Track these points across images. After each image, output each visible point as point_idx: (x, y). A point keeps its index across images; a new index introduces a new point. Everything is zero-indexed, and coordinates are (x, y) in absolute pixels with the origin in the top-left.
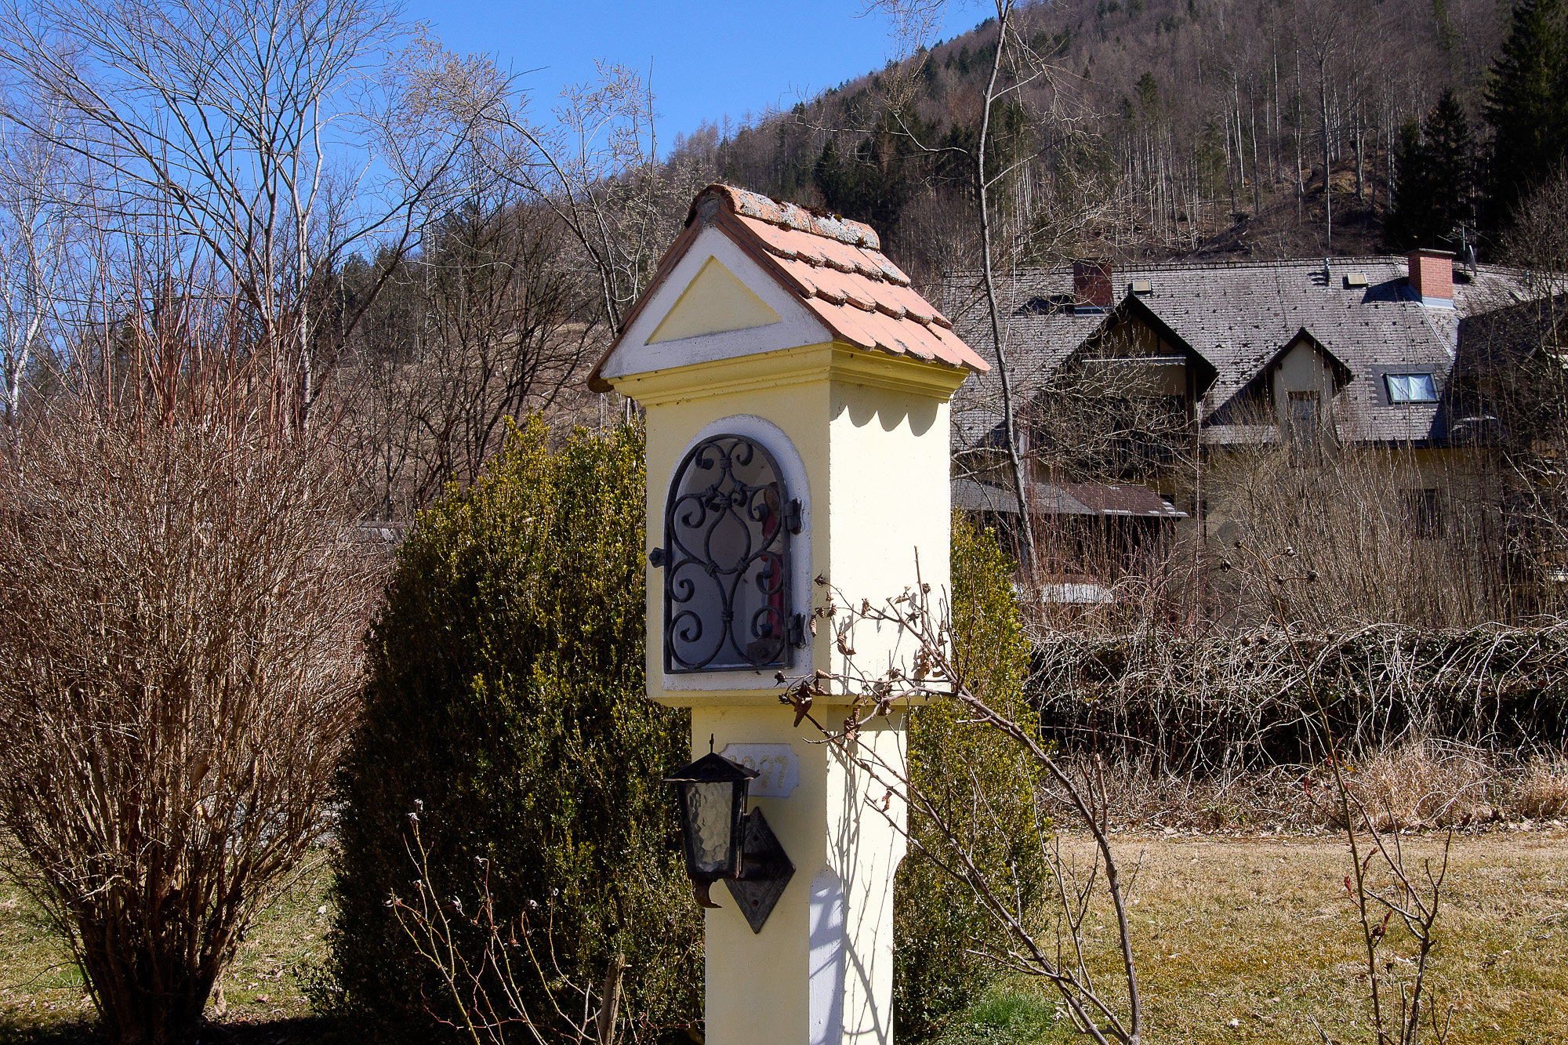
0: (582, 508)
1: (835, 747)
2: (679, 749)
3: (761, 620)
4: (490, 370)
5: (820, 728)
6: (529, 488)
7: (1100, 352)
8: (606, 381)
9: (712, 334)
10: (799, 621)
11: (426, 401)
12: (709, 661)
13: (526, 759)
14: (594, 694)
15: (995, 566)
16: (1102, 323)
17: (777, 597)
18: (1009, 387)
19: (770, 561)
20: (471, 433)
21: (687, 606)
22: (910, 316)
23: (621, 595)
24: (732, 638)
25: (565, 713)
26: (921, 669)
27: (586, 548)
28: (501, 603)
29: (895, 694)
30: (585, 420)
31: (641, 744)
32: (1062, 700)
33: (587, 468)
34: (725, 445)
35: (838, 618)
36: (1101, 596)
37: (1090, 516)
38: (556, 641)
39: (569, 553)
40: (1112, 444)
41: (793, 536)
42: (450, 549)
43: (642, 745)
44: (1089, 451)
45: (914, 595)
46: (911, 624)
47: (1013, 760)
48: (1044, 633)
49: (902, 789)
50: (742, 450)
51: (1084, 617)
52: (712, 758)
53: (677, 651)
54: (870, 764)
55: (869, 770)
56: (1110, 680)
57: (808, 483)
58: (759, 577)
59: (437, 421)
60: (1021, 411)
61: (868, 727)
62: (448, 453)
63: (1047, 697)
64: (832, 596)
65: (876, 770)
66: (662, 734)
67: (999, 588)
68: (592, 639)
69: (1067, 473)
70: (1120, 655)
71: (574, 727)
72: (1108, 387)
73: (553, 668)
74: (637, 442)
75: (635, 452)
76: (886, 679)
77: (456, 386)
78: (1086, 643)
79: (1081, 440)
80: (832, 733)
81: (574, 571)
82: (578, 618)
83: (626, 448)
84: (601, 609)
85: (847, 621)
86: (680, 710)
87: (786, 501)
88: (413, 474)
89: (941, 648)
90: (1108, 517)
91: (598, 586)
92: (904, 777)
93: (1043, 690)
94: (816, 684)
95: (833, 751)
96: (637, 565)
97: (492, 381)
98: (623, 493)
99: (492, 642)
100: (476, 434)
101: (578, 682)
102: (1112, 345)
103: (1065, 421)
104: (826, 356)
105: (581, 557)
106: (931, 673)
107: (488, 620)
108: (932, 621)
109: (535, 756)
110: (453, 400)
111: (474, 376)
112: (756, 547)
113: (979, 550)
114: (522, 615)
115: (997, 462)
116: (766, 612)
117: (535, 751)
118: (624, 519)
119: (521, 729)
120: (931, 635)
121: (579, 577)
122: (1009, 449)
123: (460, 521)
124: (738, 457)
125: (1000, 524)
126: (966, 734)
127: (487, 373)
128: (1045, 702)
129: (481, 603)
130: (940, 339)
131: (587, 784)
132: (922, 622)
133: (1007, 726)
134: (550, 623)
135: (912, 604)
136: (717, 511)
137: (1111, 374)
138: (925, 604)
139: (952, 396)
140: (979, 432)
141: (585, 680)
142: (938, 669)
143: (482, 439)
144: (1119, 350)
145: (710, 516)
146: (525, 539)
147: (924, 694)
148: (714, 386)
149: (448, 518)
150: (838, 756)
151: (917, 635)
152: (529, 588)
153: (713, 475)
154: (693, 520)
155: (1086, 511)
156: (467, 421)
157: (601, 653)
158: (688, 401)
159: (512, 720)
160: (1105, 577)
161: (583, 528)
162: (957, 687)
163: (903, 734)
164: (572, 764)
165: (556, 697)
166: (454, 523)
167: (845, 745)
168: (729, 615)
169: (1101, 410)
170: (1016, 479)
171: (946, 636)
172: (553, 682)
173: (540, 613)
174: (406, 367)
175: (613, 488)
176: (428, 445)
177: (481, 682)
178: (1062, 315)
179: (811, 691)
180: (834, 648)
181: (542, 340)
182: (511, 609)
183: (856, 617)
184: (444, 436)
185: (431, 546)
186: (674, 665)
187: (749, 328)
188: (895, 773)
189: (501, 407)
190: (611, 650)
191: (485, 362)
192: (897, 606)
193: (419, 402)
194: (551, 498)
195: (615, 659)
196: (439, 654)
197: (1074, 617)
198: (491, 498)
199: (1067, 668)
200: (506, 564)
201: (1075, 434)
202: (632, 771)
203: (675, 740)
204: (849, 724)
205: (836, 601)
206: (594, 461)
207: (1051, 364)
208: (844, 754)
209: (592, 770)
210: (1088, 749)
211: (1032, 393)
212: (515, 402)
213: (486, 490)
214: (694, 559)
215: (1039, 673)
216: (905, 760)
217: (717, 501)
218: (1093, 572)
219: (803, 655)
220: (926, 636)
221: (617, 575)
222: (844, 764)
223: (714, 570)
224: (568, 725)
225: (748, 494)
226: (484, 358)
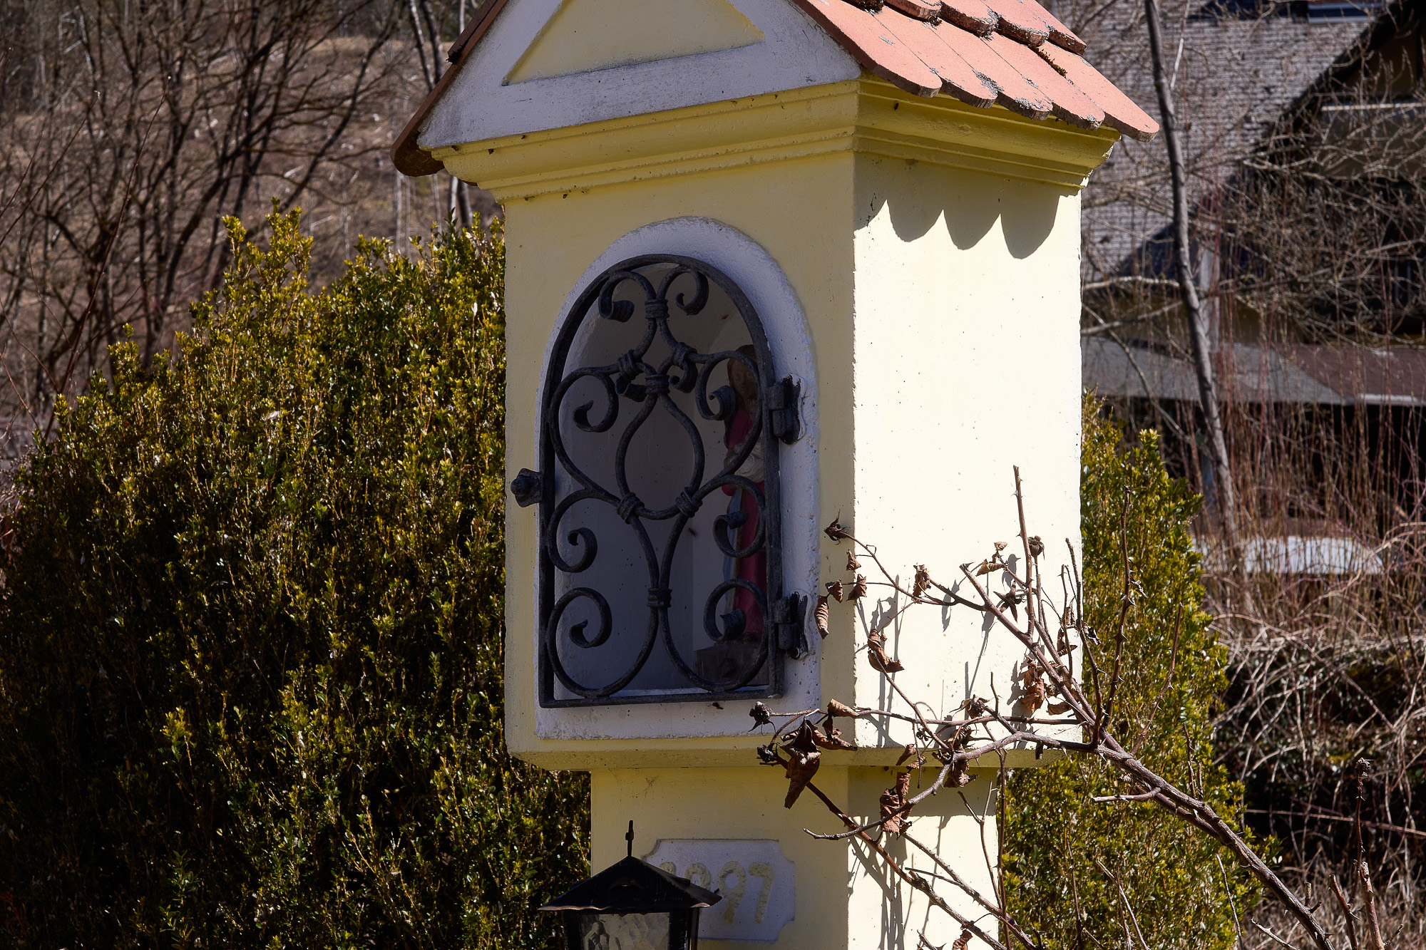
0: (374, 392)
1: (863, 846)
2: (561, 850)
3: (723, 606)
4: (185, 127)
5: (835, 810)
6: (274, 354)
7: (1358, 91)
8: (428, 154)
9: (631, 64)
10: (795, 608)
11: (61, 185)
12: (625, 683)
13: (268, 871)
14: (398, 745)
15: (1160, 503)
16: (1363, 35)
17: (752, 562)
18: (1181, 160)
19: (739, 494)
20: (149, 248)
21: (584, 579)
22: (1005, 29)
23: (450, 558)
24: (669, 640)
25: (343, 783)
26: (1026, 699)
27: (385, 469)
28: (221, 573)
29: (979, 746)
30: (367, 223)
31: (487, 842)
32: (1283, 759)
33: (381, 318)
34: (655, 275)
35: (869, 602)
36: (1358, 563)
37: (1337, 407)
38: (325, 646)
39: (351, 479)
40: (1381, 268)
41: (784, 448)
42: (122, 472)
43: (489, 843)
44: (1336, 282)
45: (1013, 559)
46: (1007, 613)
47: (1195, 874)
48: (1248, 630)
49: (990, 926)
50: (687, 285)
51: (1326, 602)
52: (631, 868)
53: (564, 663)
54: (929, 879)
55: (927, 889)
56: (1378, 722)
57: (813, 346)
58: (720, 526)
59: (83, 223)
60: (1204, 206)
61: (926, 809)
62: (105, 286)
63: (1254, 755)
64: (859, 560)
65: (942, 889)
66: (528, 821)
67: (1168, 545)
68: (393, 642)
69: (1292, 325)
70: (1397, 674)
71: (361, 809)
72: (1374, 159)
73: (322, 697)
74: (479, 266)
75: (475, 286)
76: (959, 717)
77: (119, 157)
78: (1330, 652)
79: (1322, 260)
80: (858, 819)
81: (360, 512)
82: (369, 602)
83: (459, 279)
84: (413, 586)
85: (886, 607)
86: (563, 775)
87: (772, 381)
88: (35, 326)
89: (1064, 660)
90: (1373, 409)
91: (406, 541)
92: (994, 903)
93: (1247, 739)
94: (828, 726)
95: (859, 854)
96: (480, 502)
97: (188, 149)
98: (452, 364)
99: (203, 648)
100: (158, 249)
101: (369, 723)
102: (1382, 79)
103: (1289, 226)
104: (848, 106)
105: (374, 485)
106: (1045, 706)
107: (197, 607)
108: (1046, 608)
109: (285, 865)
110: (113, 184)
111: (157, 136)
112: (714, 467)
113: (1129, 473)
114: (261, 597)
115: (1158, 304)
116: (733, 591)
117: (285, 855)
118: (454, 413)
119: (258, 812)
120: (1044, 635)
121: (370, 524)
122: (1181, 280)
123: (141, 419)
124: (680, 298)
125: (1163, 423)
126: (1105, 823)
127: (180, 132)
128: (1252, 762)
129: (182, 573)
130: (1062, 73)
131: (384, 918)
132: (1029, 610)
133: (1191, 807)
134: (315, 612)
135: (1009, 576)
136: (639, 399)
137: (1380, 134)
138: (1033, 577)
139: (1085, 182)
140: (1122, 247)
141: (382, 720)
142: (1057, 700)
143: (169, 258)
144: (1395, 87)
145: (629, 409)
146: (265, 451)
147: (1031, 745)
148: (635, 162)
149: (117, 412)
150: (869, 864)
151: (1018, 634)
152: (275, 545)
153: (633, 332)
154: (596, 417)
155: (1330, 397)
156: (142, 224)
157: (412, 669)
158: (585, 191)
159: (242, 797)
160: (1367, 525)
161: (377, 431)
162: (1094, 734)
163: (991, 822)
164: (359, 880)
165: (326, 751)
166: (130, 422)
167: (883, 843)
168: (662, 596)
169: (1358, 203)
170: (1194, 336)
171: (1073, 637)
172: (320, 723)
173: (294, 593)
174: (21, 120)
175: (435, 354)
176: (65, 269)
177: (180, 724)
178: (1283, 21)
179: (818, 740)
180: (862, 659)
181: (285, 70)
182: (240, 585)
183: (903, 600)
184: (99, 254)
185: (85, 466)
186: (559, 690)
187: (700, 54)
188: (976, 896)
189: (207, 198)
190: (430, 663)
191: (175, 111)
192: (981, 580)
193: (46, 187)
194: (316, 374)
195: (438, 681)
196: (102, 671)
197: (1307, 600)
198: (200, 373)
199: (1293, 697)
200: (229, 499)
201: (1308, 250)
202: (470, 892)
203: (551, 833)
204: (890, 803)
205: (866, 569)
206: (399, 304)
207: (1260, 115)
208: (880, 859)
209: (394, 891)
210: (1333, 854)
211: (1225, 172)
212: (234, 188)
213: (191, 357)
214: (593, 490)
215: (1239, 708)
216: (995, 871)
217: (640, 380)
218: (1344, 515)
219: (803, 672)
220: (1035, 637)
221: (442, 520)
222: (880, 879)
223: (634, 511)
224: (349, 806)
225: (700, 367)
226: (173, 104)
